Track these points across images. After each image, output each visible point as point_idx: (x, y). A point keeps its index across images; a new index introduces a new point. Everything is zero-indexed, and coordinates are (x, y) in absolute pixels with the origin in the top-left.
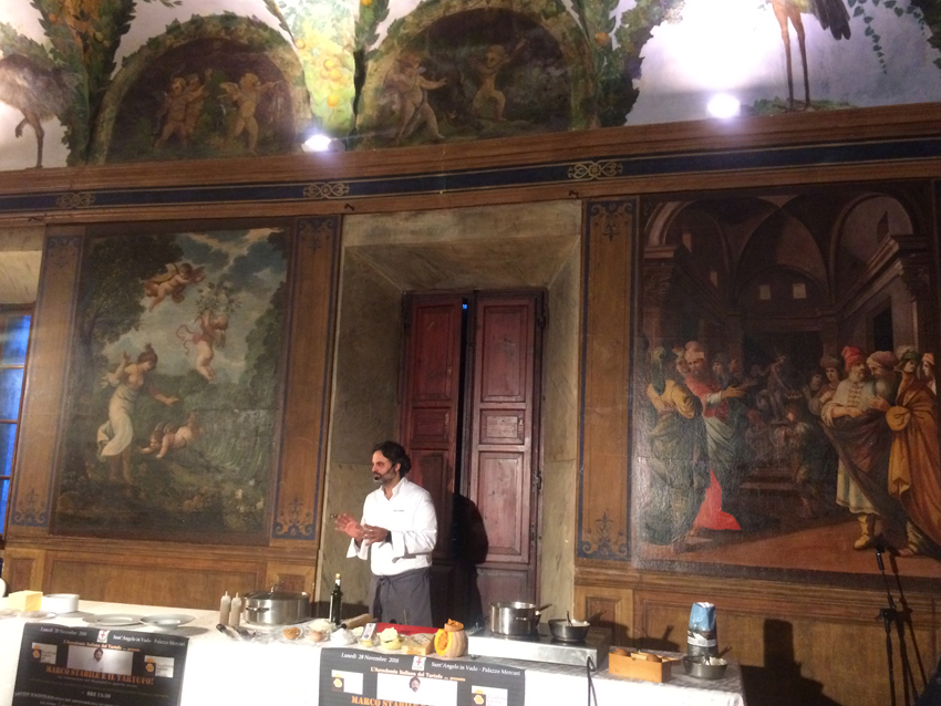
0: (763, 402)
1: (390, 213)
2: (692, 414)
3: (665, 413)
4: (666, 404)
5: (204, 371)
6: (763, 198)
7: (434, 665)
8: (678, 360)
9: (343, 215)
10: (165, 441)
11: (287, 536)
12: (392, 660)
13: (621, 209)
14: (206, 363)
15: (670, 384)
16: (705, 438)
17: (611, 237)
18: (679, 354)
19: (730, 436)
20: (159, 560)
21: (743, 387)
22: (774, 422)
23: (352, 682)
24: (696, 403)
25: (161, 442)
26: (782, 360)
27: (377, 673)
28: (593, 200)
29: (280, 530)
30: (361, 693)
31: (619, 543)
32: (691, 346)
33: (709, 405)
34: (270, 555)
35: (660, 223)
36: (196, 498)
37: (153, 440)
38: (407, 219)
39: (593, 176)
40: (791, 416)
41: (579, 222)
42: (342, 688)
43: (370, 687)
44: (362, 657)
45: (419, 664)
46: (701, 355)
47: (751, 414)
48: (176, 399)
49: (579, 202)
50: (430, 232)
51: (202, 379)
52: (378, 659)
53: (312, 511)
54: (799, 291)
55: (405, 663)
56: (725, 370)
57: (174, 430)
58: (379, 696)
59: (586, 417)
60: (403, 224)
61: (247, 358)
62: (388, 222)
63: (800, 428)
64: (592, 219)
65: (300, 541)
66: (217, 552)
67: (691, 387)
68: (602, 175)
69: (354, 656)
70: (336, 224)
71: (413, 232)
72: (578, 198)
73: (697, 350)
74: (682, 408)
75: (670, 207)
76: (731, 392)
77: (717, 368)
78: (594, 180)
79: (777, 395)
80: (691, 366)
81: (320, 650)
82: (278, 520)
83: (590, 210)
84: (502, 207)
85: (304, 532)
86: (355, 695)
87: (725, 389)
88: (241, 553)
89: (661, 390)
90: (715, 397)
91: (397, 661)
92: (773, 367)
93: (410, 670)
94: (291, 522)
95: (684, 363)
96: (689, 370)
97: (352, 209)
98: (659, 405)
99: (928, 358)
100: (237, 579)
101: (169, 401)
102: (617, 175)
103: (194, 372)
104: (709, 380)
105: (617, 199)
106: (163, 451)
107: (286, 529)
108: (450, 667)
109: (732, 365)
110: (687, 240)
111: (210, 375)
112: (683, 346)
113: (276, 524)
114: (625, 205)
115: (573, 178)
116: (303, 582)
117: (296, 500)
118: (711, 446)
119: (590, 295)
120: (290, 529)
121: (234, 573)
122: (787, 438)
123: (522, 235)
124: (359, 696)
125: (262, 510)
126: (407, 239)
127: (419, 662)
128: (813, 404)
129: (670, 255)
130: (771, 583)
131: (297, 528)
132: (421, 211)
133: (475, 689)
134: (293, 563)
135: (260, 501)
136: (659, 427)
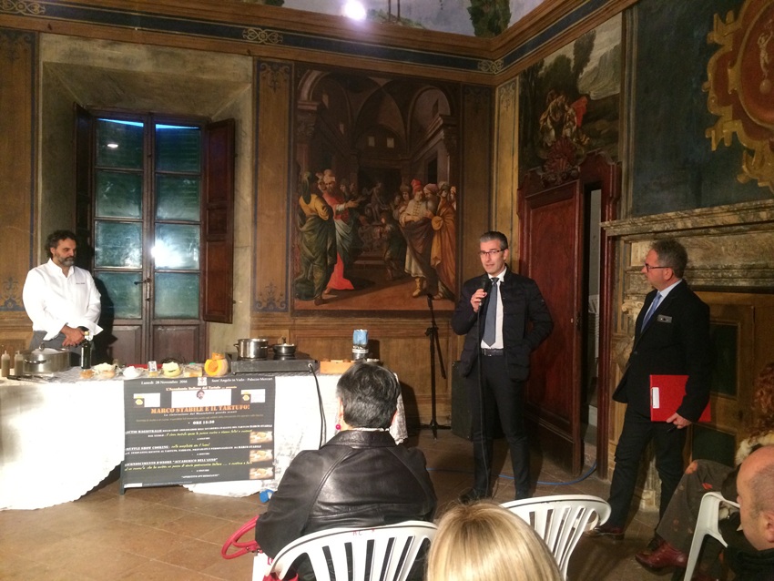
0: (369, 211)
1: (87, 39)
2: (327, 217)
3: (311, 216)
4: (312, 211)
6: (372, 78)
7: (213, 381)
8: (319, 182)
9: (40, 32)
11: (4, 308)
12: (181, 382)
13: (282, 70)
15: (314, 197)
16: (335, 233)
17: (275, 89)
18: (320, 177)
19: (349, 232)
21: (358, 200)
22: (374, 223)
23: (152, 400)
24: (329, 210)
26: (379, 185)
27: (171, 392)
28: (262, 59)
30: (159, 406)
31: (280, 301)
32: (328, 172)
33: (337, 211)
35: (308, 84)
38: (104, 47)
39: (262, 41)
40: (383, 221)
41: (251, 74)
42: (143, 405)
43: (166, 400)
44: (158, 382)
45: (202, 382)
46: (334, 179)
47: (362, 218)
49: (250, 58)
50: (126, 61)
52: (171, 382)
54: (390, 143)
55: (192, 382)
56: (348, 189)
58: (173, 406)
59: (259, 218)
60: (100, 51)
62: (87, 47)
63: (388, 228)
64: (261, 73)
65: (18, 313)
67: (327, 199)
68: (268, 41)
69: (152, 383)
70: (32, 39)
71: (110, 59)
72: (250, 55)
73: (330, 176)
74: (322, 213)
75: (315, 74)
76: (351, 204)
77: (343, 188)
78: (262, 44)
79: (376, 207)
80: (328, 186)
81: (122, 383)
83: (259, 65)
84: (190, 51)
86: (154, 408)
87: (347, 202)
89: (308, 201)
90: (341, 207)
91: (186, 382)
92: (375, 189)
93: (197, 386)
95: (323, 183)
96: (326, 188)
97: (50, 29)
98: (307, 211)
99: (453, 189)
102: (279, 43)
104: (338, 195)
105: (279, 61)
107: (2, 303)
108: (225, 381)
109: (352, 187)
110: (325, 99)
112: (322, 172)
114: (284, 67)
115: (246, 39)
117: (10, 279)
118: (338, 238)
119: (260, 130)
122: (381, 234)
123: (205, 77)
124: (157, 408)
126: (99, 63)
127: (202, 380)
128: (395, 213)
129: (315, 108)
130: (370, 319)
131: (14, 302)
132: (116, 42)
133: (243, 392)
134: (11, 330)
136: (307, 225)
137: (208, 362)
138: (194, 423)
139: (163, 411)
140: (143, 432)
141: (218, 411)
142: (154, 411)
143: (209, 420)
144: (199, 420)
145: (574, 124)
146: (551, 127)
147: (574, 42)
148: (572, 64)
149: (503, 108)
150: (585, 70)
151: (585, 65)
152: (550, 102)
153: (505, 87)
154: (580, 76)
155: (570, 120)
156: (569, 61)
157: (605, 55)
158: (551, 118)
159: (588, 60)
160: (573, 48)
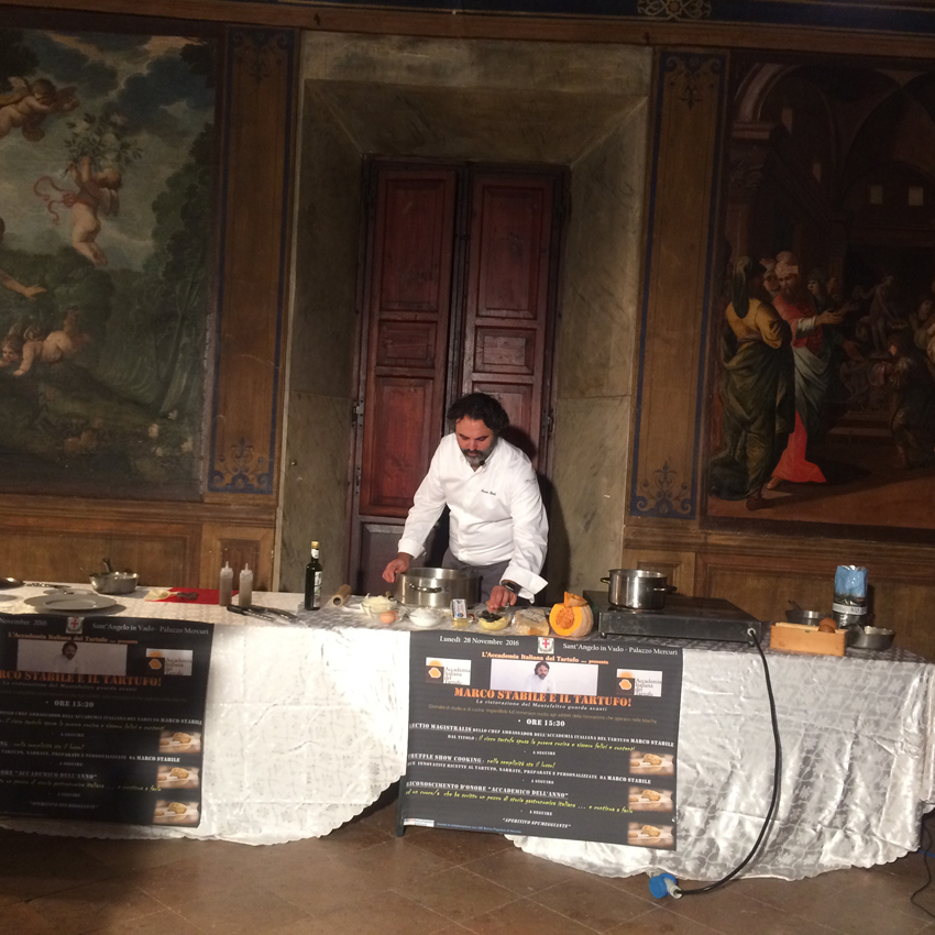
0: (863, 331)
1: (374, 35)
2: (779, 343)
3: (748, 340)
4: (749, 330)
5: (85, 250)
6: (883, 71)
7: (565, 646)
8: (766, 275)
9: (302, 29)
10: (27, 352)
11: (232, 489)
12: (509, 643)
13: (706, 66)
14: (89, 237)
15: (754, 304)
16: (793, 373)
17: (691, 104)
18: (769, 267)
19: (821, 371)
20: (31, 521)
21: (843, 311)
22: (873, 356)
23: (457, 671)
24: (782, 327)
25: (20, 352)
26: (888, 280)
27: (490, 659)
28: (669, 49)
29: (219, 481)
30: (468, 684)
31: (682, 499)
32: (784, 257)
33: (800, 332)
34: (208, 514)
35: (755, 90)
36: (84, 435)
37: (6, 349)
38: (401, 48)
39: (672, 15)
40: (893, 350)
41: (647, 79)
42: (442, 677)
43: (481, 674)
44: (468, 640)
45: (546, 646)
46: (795, 269)
47: (849, 345)
48: (40, 290)
49: (648, 49)
50: (436, 70)
51: (82, 261)
52: (490, 642)
53: (267, 457)
54: (916, 197)
55: (527, 646)
56: (822, 288)
57: (43, 335)
58: (494, 685)
59: (648, 343)
60: (394, 55)
61: (155, 235)
62: (374, 50)
63: (902, 364)
64: (667, 76)
65: (250, 496)
66: (123, 509)
67: (781, 309)
68: (683, 15)
69: (458, 640)
70: (289, 43)
71: (410, 68)
72: (648, 44)
73: (790, 263)
74: (768, 334)
75: (769, 70)
76: (827, 318)
77: (813, 287)
78: (673, 20)
79: (880, 324)
80: (783, 284)
81: (407, 635)
82: (217, 468)
83: (663, 65)
84: (542, 45)
85: (255, 484)
86: (459, 686)
87: (819, 313)
88: (162, 511)
89: (742, 311)
90: (807, 323)
91: (516, 643)
92: (878, 290)
93: (536, 654)
94: (236, 470)
95: (773, 278)
96: (779, 287)
97: (319, 24)
98: (739, 330)
100: (158, 546)
101: (29, 292)
102: (703, 18)
103: (69, 251)
104: (801, 301)
105: (701, 51)
106: (25, 366)
107: (228, 479)
108: (589, 648)
109: (830, 285)
110: (787, 117)
111: (96, 255)
112: (774, 258)
113: (214, 473)
114: (711, 61)
115: (643, 14)
116: (257, 549)
117: (242, 441)
118: (798, 380)
119: (660, 182)
120: (234, 479)
121: (153, 537)
122: (886, 376)
123: (567, 89)
124: (465, 687)
125: (190, 453)
126: (392, 76)
127: (546, 644)
128: (920, 335)
129: (765, 136)
131: (245, 478)
132: (419, 38)
133: (620, 672)
134: (240, 525)
135: (186, 440)
136: (738, 358)
137: (557, 608)
138: (529, 722)
139: (475, 693)
140: (439, 727)
141: (573, 703)
142: (459, 692)
143: (554, 720)
144: (537, 718)
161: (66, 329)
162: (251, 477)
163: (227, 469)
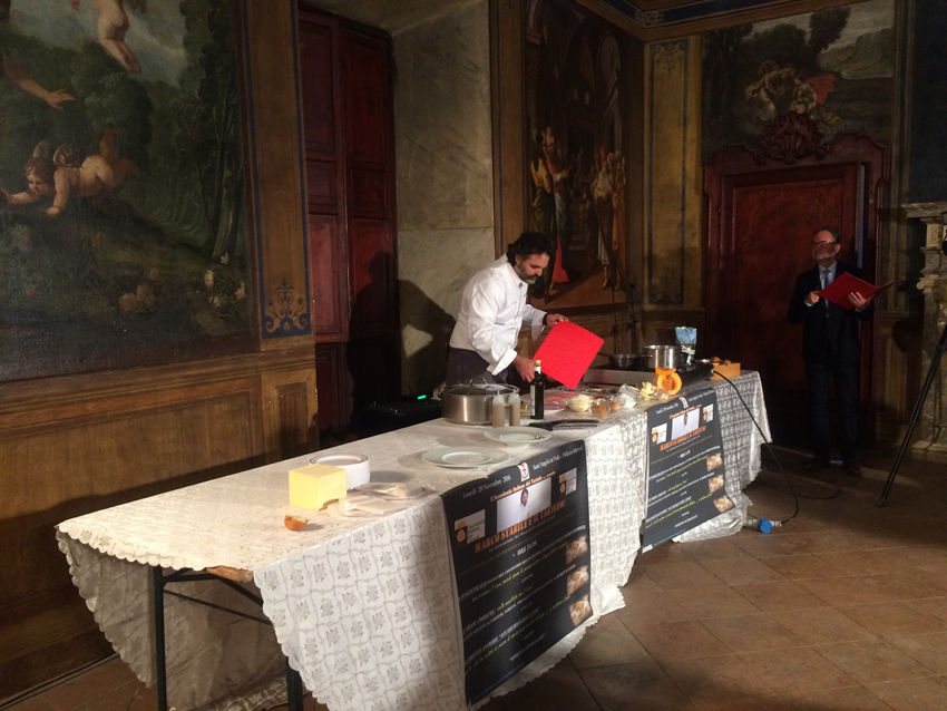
0: (576, 184)
2: (550, 190)
3: (539, 188)
4: (539, 180)
5: (113, 50)
8: (543, 142)
11: (279, 334)
14: (118, 33)
15: (540, 163)
16: (555, 210)
19: (564, 209)
21: (569, 169)
22: (579, 199)
23: (662, 433)
24: (550, 179)
25: (51, 183)
29: (271, 327)
30: (665, 440)
32: (549, 131)
33: (556, 183)
34: (264, 363)
36: (140, 289)
37: (31, 177)
40: (585, 196)
42: (657, 440)
43: (669, 432)
46: (553, 140)
47: (571, 192)
48: (67, 97)
51: (112, 63)
53: (304, 296)
54: (587, 98)
56: (562, 154)
57: (77, 160)
61: (186, 44)
65: (296, 338)
66: (189, 373)
67: (549, 167)
73: (551, 135)
74: (546, 183)
76: (565, 173)
77: (559, 152)
79: (580, 179)
80: (549, 149)
82: (267, 313)
85: (298, 325)
87: (562, 171)
88: (224, 368)
89: (536, 167)
90: (558, 177)
94: (282, 313)
95: (546, 145)
96: (548, 152)
98: (536, 181)
100: (225, 407)
101: (53, 99)
103: (95, 48)
104: (556, 162)
106: (59, 200)
107: (277, 324)
110: (545, 31)
111: (126, 58)
112: (545, 130)
113: (266, 319)
116: (305, 390)
117: (285, 284)
118: (557, 215)
120: (282, 322)
121: (220, 399)
122: (583, 213)
124: (664, 443)
125: (244, 300)
128: (591, 186)
129: (538, 42)
131: (291, 322)
134: (290, 369)
135: (239, 287)
136: (537, 200)
145: (812, 100)
146: (767, 100)
147: (811, 14)
148: (808, 37)
149: (660, 69)
150: (831, 46)
151: (833, 42)
152: (764, 72)
153: (664, 45)
154: (823, 52)
155: (803, 95)
156: (801, 33)
157: (868, 36)
158: (766, 90)
159: (838, 37)
160: (808, 20)
161: (105, 152)
162: (294, 319)
163: (275, 314)
